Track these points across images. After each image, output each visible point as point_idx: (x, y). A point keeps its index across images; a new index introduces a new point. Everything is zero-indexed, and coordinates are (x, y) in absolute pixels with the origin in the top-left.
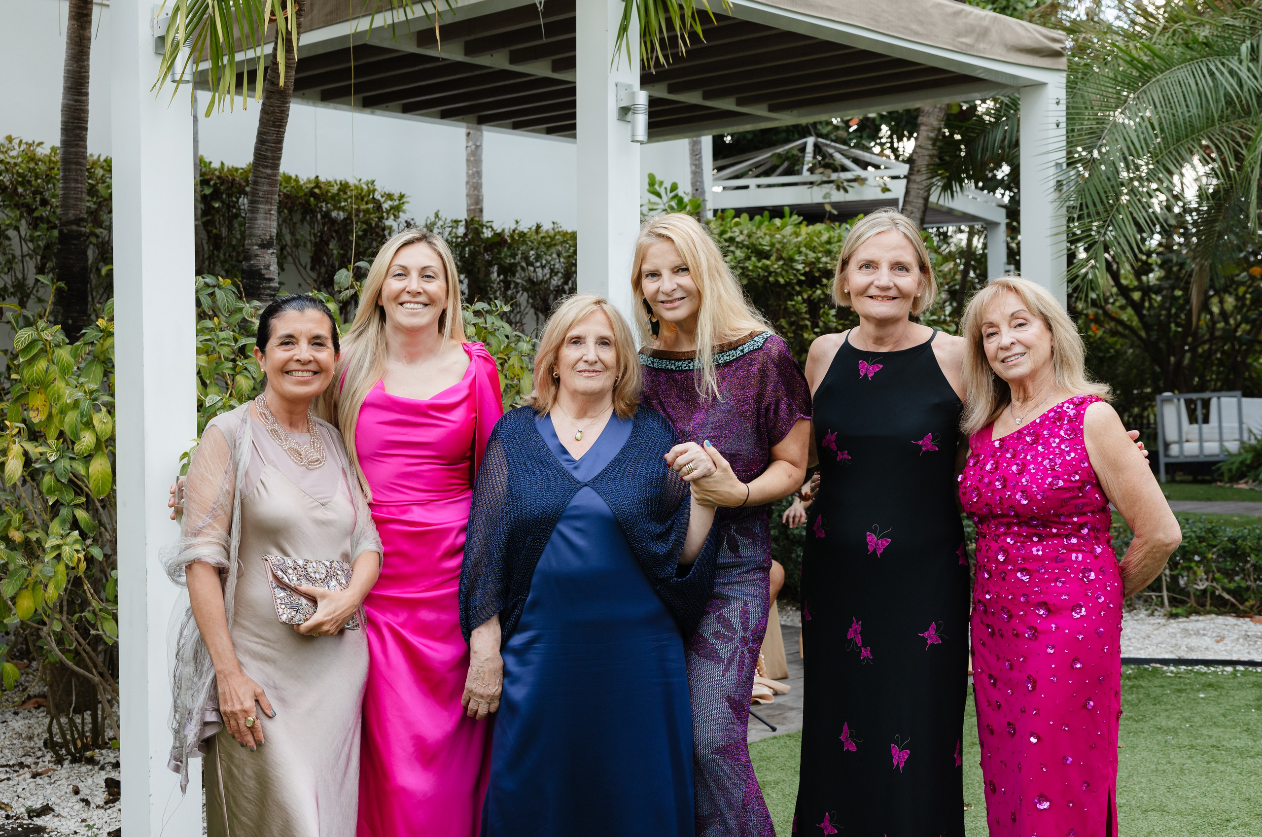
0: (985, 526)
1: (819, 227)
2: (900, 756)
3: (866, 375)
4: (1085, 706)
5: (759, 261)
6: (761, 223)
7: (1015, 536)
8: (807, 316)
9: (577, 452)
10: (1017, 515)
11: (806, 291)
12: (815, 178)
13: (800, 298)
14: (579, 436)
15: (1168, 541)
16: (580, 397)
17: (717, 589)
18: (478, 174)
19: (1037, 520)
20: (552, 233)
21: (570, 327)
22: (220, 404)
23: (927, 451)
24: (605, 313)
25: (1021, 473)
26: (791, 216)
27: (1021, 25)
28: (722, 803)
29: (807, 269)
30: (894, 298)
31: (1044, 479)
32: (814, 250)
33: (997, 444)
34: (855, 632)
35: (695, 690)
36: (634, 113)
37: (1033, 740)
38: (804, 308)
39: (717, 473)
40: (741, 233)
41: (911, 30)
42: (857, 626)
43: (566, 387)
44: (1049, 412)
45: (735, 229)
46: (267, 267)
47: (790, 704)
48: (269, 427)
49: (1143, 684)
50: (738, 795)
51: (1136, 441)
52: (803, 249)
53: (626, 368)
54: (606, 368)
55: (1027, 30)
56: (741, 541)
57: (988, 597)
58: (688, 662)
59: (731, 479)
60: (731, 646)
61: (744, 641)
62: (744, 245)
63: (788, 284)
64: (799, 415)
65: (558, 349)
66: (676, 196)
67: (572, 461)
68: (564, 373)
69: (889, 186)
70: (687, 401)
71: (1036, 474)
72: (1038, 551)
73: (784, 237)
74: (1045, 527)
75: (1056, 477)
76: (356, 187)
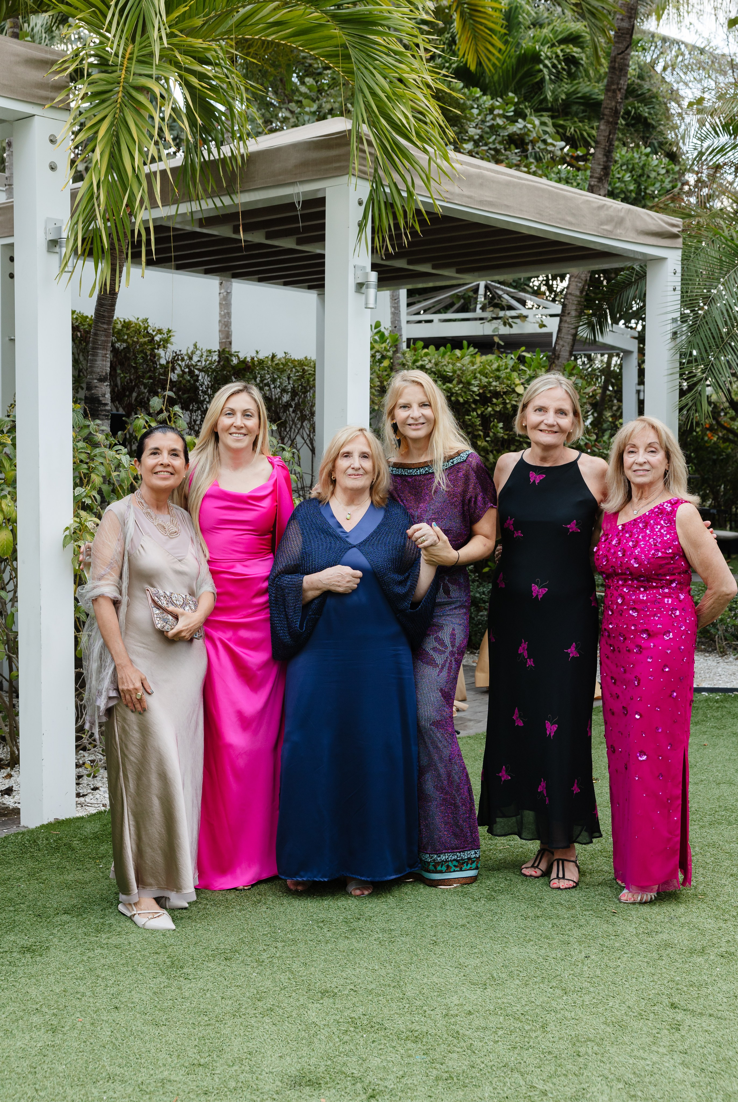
0: (610, 581)
1: (490, 357)
2: (551, 729)
3: (534, 481)
4: (671, 695)
5: (444, 384)
6: (444, 354)
7: (629, 587)
8: (481, 428)
9: (348, 527)
10: (631, 574)
11: (479, 408)
12: (487, 314)
13: (475, 413)
14: (348, 516)
15: (728, 592)
16: (349, 491)
17: (435, 620)
18: (229, 314)
19: (643, 577)
20: (283, 361)
21: (342, 446)
22: (84, 494)
23: (573, 532)
24: (366, 437)
25: (634, 547)
26: (468, 348)
27: (649, 215)
28: (436, 757)
29: (481, 391)
30: (556, 432)
31: (649, 551)
32: (486, 376)
33: (620, 527)
34: (523, 650)
35: (419, 685)
36: (367, 288)
37: (637, 717)
38: (478, 421)
39: (440, 544)
40: (430, 361)
41: (567, 221)
42: (525, 645)
43: (340, 486)
44: (655, 508)
45: (424, 358)
46: (104, 395)
47: (469, 717)
48: (145, 511)
49: (727, 705)
50: (446, 752)
51: (709, 528)
52: (478, 375)
53: (379, 473)
54: (366, 472)
55: (653, 218)
56: (452, 587)
57: (611, 626)
58: (415, 667)
59: (448, 548)
60: (444, 657)
61: (452, 654)
62: (432, 372)
63: (466, 402)
64: (490, 504)
65: (335, 460)
66: (380, 331)
67: (345, 532)
68: (339, 476)
69: (544, 323)
70: (415, 495)
71: (644, 548)
72: (643, 597)
73: (463, 365)
74: (649, 581)
75: (657, 550)
76: (136, 324)
